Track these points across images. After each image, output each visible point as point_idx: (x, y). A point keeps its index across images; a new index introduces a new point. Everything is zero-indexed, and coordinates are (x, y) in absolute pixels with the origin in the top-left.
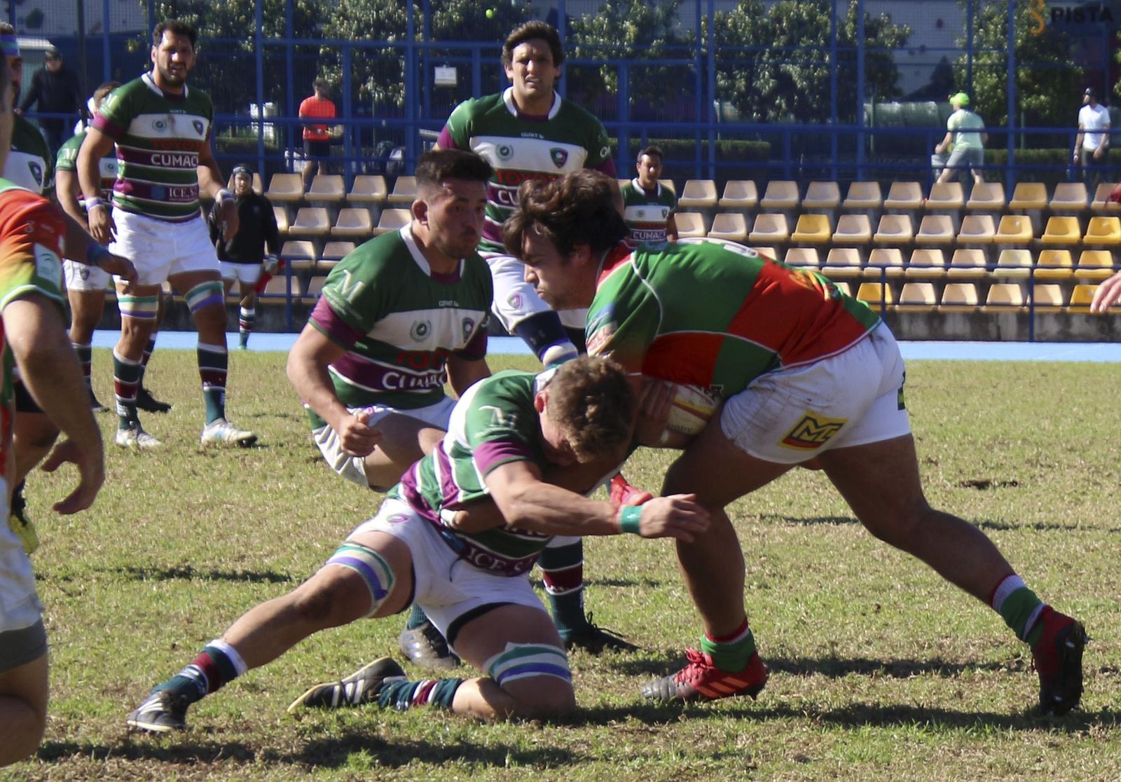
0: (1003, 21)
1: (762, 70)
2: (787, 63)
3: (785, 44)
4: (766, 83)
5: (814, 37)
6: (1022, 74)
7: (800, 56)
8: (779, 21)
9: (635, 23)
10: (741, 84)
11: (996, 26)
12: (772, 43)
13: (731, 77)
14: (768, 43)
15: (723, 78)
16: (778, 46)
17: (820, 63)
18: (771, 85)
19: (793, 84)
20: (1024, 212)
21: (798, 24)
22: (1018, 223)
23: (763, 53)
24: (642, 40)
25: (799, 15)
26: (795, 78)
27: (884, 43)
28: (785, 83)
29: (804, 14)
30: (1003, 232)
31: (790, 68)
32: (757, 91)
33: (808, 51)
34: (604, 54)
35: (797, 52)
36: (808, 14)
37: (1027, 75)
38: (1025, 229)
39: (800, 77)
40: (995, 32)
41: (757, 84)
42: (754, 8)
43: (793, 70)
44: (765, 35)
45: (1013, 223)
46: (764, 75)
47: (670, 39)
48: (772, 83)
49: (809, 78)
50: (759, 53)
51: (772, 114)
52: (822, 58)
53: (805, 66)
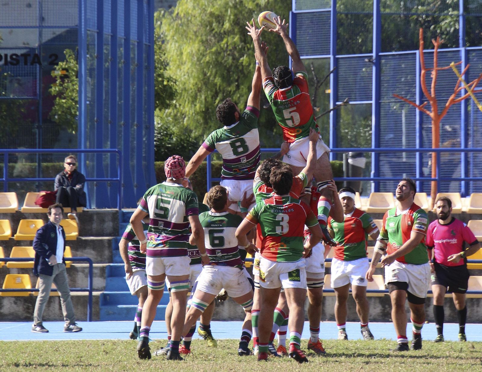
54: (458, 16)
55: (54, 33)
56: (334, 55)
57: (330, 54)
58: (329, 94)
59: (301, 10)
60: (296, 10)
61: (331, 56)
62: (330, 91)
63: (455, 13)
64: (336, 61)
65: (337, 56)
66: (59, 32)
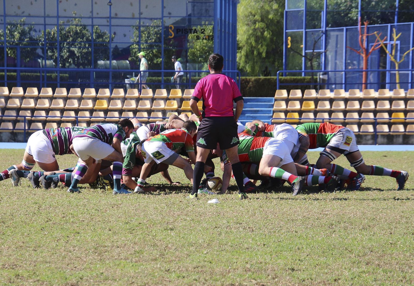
0: (148, 33)
1: (64, 50)
2: (73, 47)
3: (72, 41)
4: (65, 54)
5: (83, 38)
6: (154, 51)
7: (77, 45)
8: (70, 32)
9: (19, 33)
10: (56, 54)
11: (145, 34)
12: (67, 40)
13: (53, 52)
14: (66, 40)
15: (50, 52)
16: (69, 41)
17: (85, 47)
18: (67, 55)
19: (75, 55)
20: (174, 99)
21: (76, 33)
22: (172, 103)
23: (64, 44)
24: (21, 40)
25: (76, 31)
26: (76, 52)
27: (105, 40)
28: (72, 54)
29: (78, 30)
30: (167, 106)
31: (74, 49)
32: (62, 57)
33: (80, 43)
34: (8, 44)
35: (76, 44)
36: (80, 30)
37: (156, 52)
38: (175, 105)
39: (77, 52)
40: (145, 37)
41: (63, 54)
42: (61, 28)
43: (75, 50)
44: (65, 38)
45: (171, 103)
46: (65, 51)
47: (31, 38)
48: (68, 54)
49: (81, 53)
50: (62, 44)
51: (67, 64)
52: (85, 45)
53: (80, 48)
54: (358, 12)
55: (175, 20)
56: (305, 29)
57: (303, 29)
58: (302, 48)
59: (290, 9)
60: (287, 9)
61: (304, 30)
62: (303, 46)
63: (357, 10)
64: (306, 32)
65: (307, 30)
66: (178, 19)
